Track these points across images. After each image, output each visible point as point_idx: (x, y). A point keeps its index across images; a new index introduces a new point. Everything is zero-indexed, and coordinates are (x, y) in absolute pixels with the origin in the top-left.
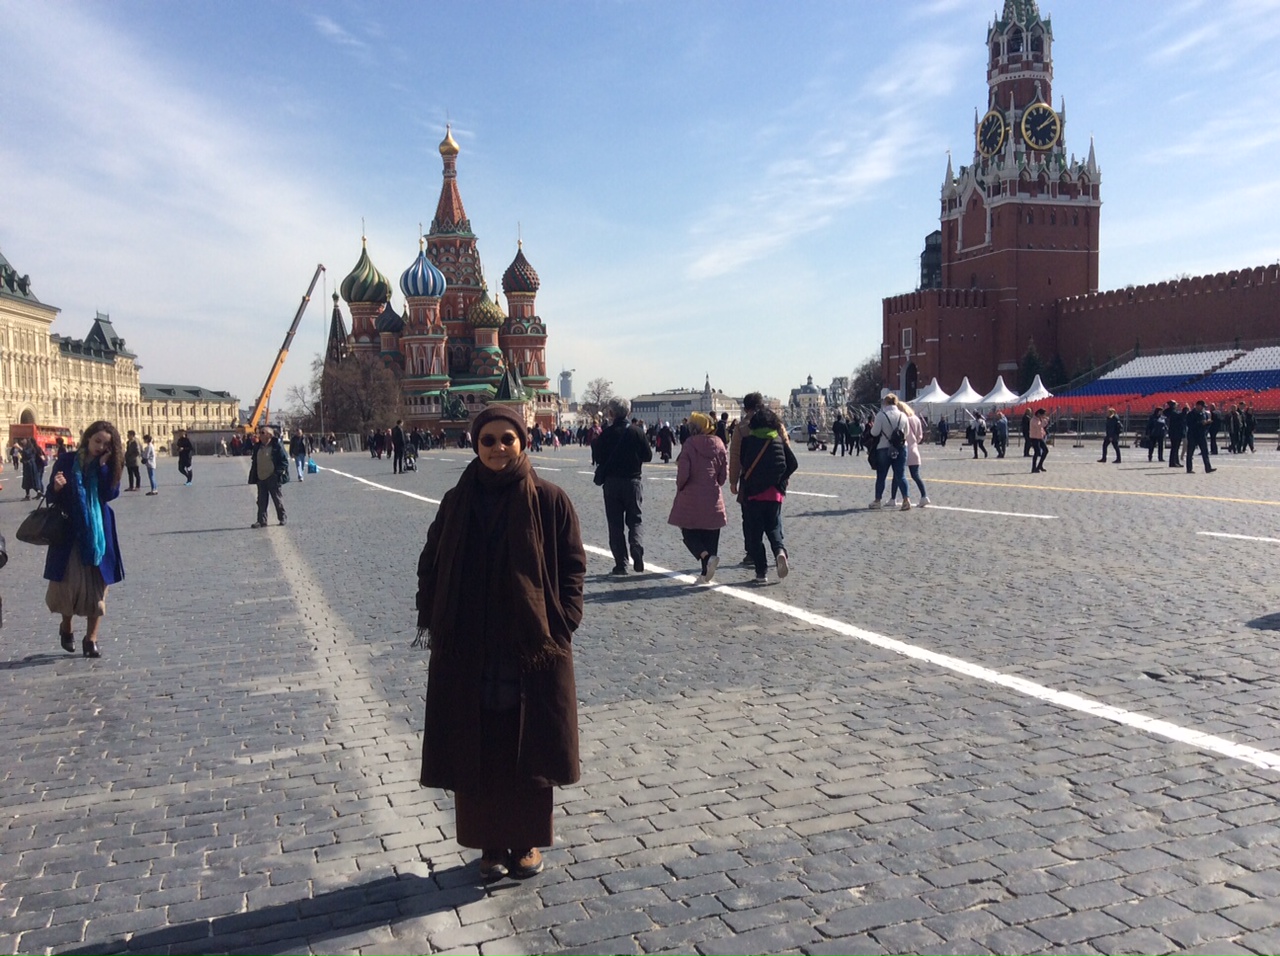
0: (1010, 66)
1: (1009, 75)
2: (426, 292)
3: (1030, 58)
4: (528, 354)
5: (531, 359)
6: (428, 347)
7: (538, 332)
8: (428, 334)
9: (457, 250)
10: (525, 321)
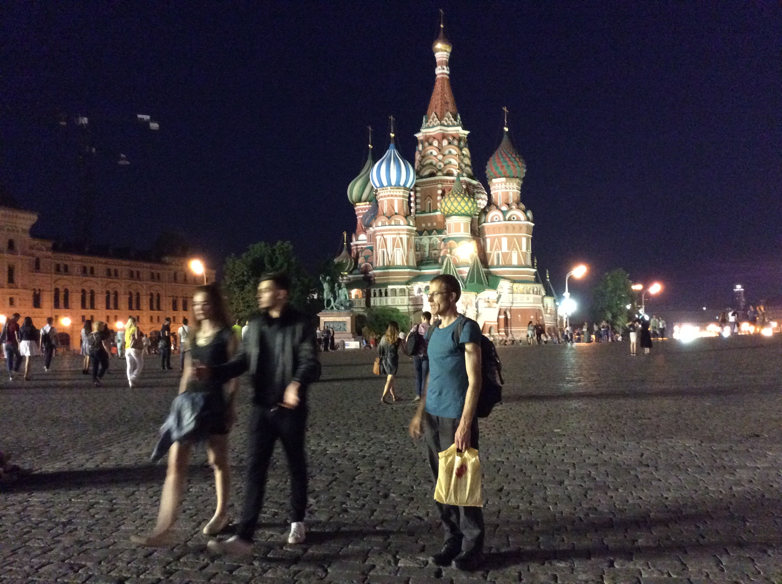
5: (509, 248)
6: (389, 238)
7: (519, 220)
8: (390, 225)
9: (440, 143)
10: (504, 208)
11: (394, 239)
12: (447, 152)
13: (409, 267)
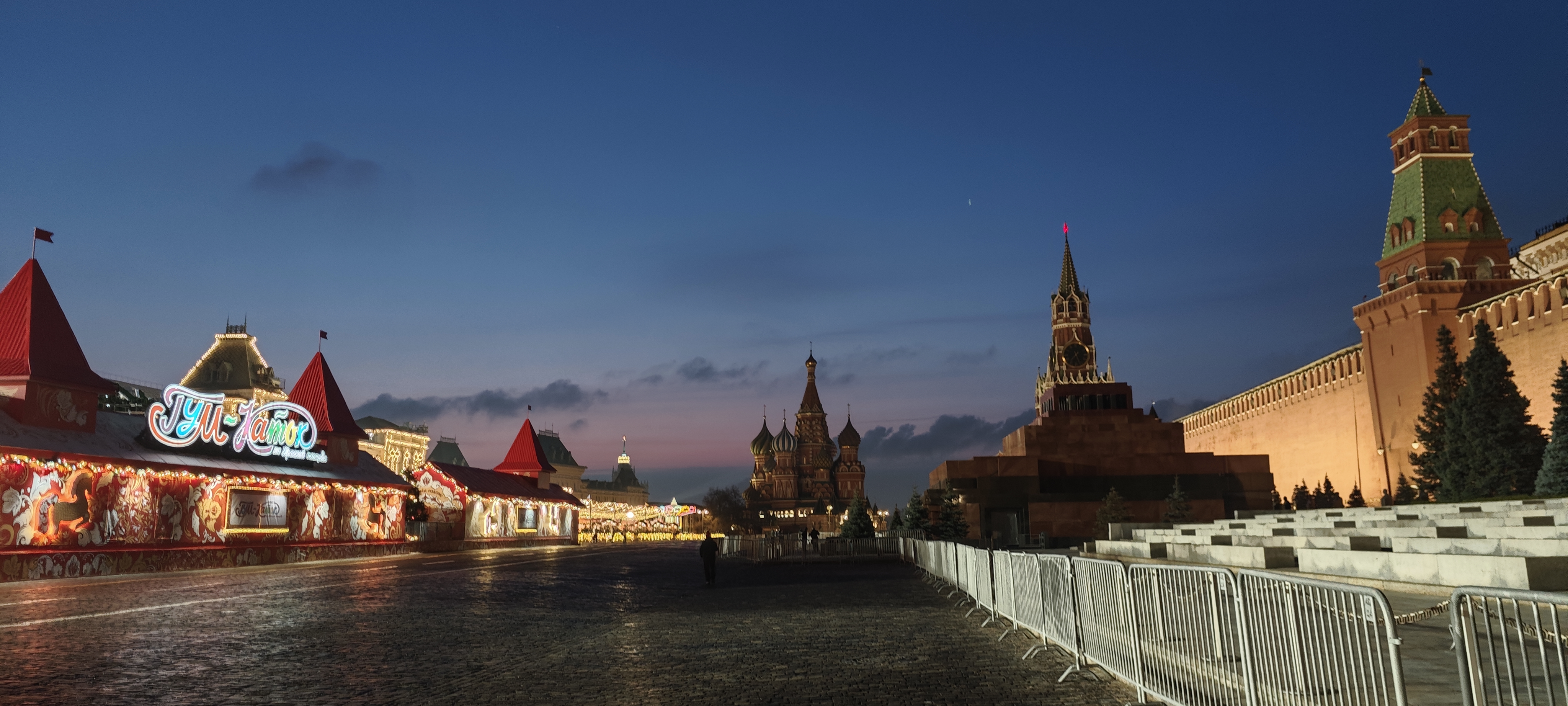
0: (1058, 321)
1: (1058, 326)
2: (784, 450)
3: (1068, 315)
4: (849, 483)
5: (851, 487)
6: (784, 481)
7: (857, 471)
8: (784, 474)
9: (811, 423)
10: (849, 464)
11: (786, 482)
12: (815, 428)
13: (795, 499)
